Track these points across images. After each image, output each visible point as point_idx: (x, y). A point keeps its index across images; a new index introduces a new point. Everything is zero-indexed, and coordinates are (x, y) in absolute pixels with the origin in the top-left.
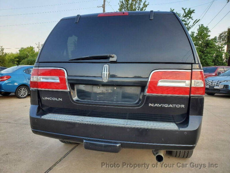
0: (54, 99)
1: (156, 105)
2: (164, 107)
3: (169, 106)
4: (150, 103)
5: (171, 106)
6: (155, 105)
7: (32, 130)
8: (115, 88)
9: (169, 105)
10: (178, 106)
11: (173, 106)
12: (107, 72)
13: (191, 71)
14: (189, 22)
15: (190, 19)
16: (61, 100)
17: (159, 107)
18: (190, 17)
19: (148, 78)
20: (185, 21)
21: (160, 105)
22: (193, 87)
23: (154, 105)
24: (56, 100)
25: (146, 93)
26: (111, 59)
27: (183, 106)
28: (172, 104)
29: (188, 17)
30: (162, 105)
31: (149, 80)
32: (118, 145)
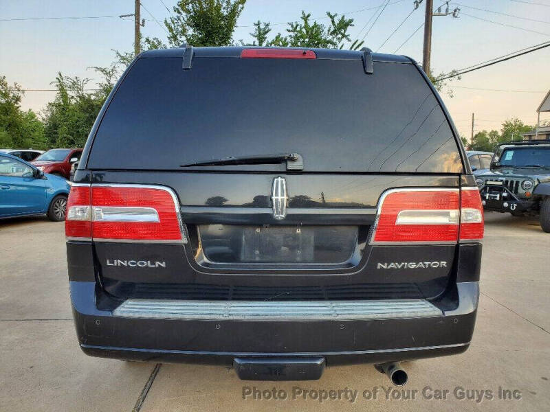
0: (143, 264)
1: (392, 265)
2: (408, 269)
3: (418, 266)
4: (381, 263)
5: (421, 264)
6: (390, 266)
7: (82, 348)
8: (298, 231)
9: (416, 264)
10: (434, 265)
11: (425, 265)
12: (282, 195)
13: (458, 190)
14: (342, 46)
15: (344, 39)
16: (163, 265)
17: (398, 269)
18: (344, 36)
19: (376, 207)
20: (334, 44)
21: (400, 264)
22: (464, 224)
23: (388, 266)
24: (150, 266)
25: (373, 242)
26: (291, 166)
27: (444, 263)
28: (423, 262)
29: (340, 36)
30: (404, 265)
31: (379, 213)
32: (319, 362)
